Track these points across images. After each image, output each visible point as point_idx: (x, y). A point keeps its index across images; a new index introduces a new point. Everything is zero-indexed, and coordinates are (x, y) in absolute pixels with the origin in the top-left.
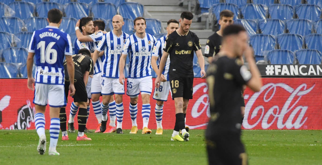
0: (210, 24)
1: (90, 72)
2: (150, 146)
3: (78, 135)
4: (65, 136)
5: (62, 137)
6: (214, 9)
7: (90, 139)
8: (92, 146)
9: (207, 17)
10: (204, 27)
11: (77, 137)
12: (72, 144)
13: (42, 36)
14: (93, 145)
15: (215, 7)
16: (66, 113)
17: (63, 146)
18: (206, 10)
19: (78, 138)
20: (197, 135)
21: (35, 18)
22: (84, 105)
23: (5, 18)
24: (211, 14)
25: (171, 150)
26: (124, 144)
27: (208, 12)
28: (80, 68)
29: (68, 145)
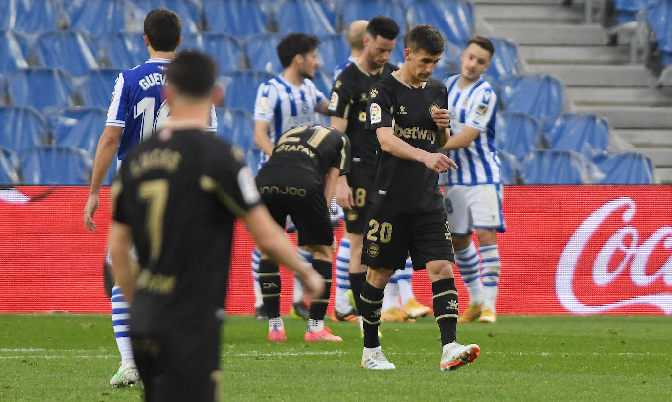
0: (640, 52)
1: (342, 168)
2: (488, 356)
3: (308, 327)
4: (276, 330)
5: (269, 334)
6: (651, 13)
7: (339, 338)
8: (343, 356)
9: (632, 33)
10: (625, 58)
11: (305, 334)
12: (293, 352)
13: (145, 84)
14: (345, 353)
15: (651, 7)
16: (279, 274)
17: (270, 355)
18: (631, 15)
19: (307, 334)
20: (606, 330)
21: (203, 36)
22: (324, 253)
23: (127, 34)
24: (643, 25)
25: (541, 365)
26: (423, 351)
27: (634, 20)
28: (316, 163)
29: (284, 354)
